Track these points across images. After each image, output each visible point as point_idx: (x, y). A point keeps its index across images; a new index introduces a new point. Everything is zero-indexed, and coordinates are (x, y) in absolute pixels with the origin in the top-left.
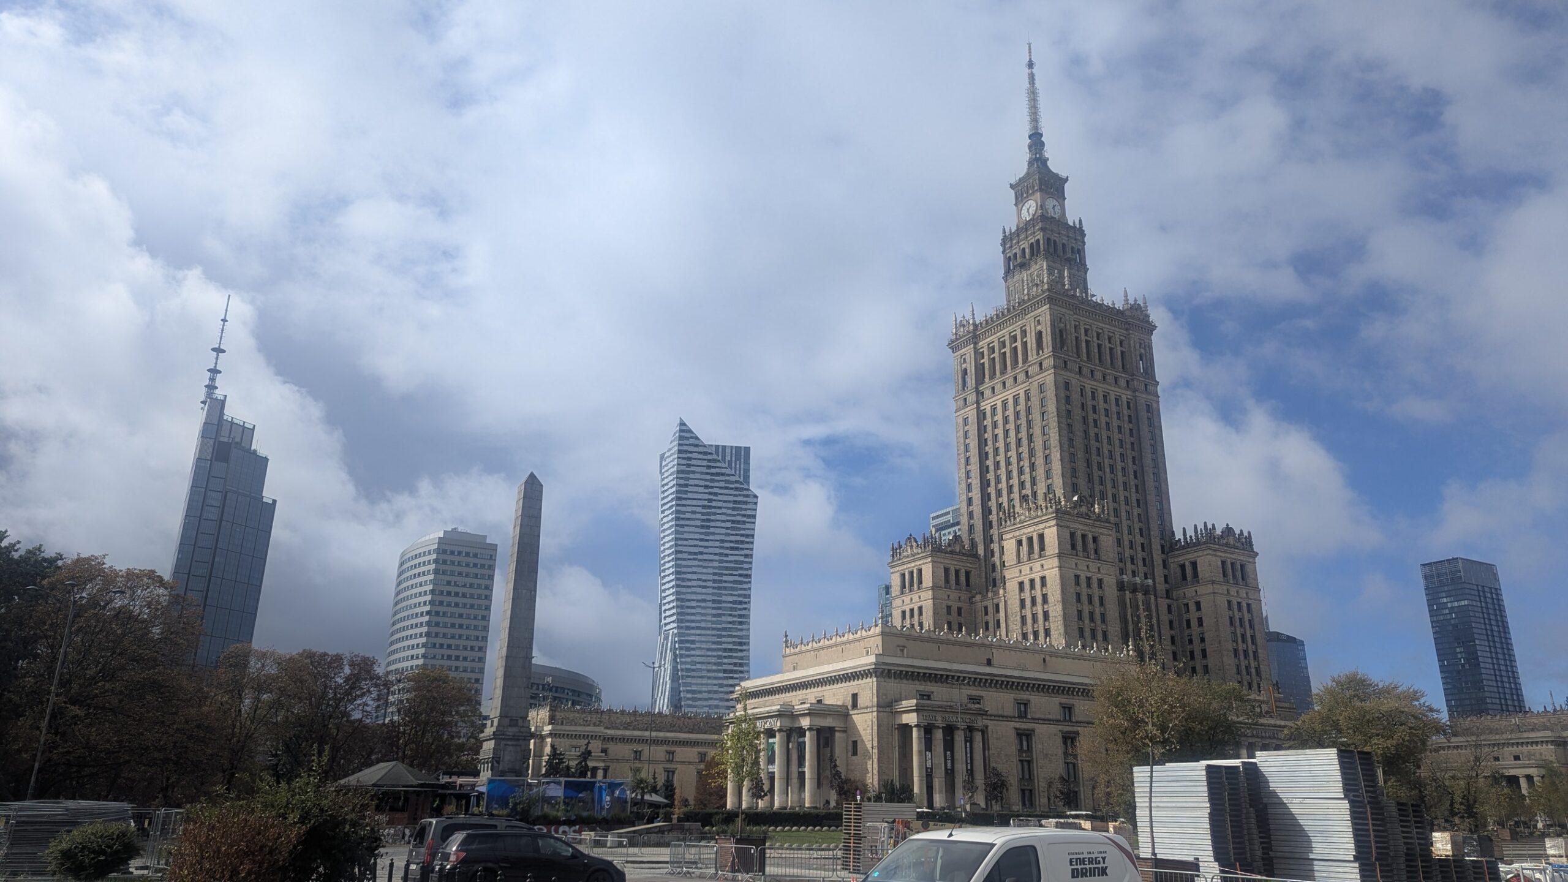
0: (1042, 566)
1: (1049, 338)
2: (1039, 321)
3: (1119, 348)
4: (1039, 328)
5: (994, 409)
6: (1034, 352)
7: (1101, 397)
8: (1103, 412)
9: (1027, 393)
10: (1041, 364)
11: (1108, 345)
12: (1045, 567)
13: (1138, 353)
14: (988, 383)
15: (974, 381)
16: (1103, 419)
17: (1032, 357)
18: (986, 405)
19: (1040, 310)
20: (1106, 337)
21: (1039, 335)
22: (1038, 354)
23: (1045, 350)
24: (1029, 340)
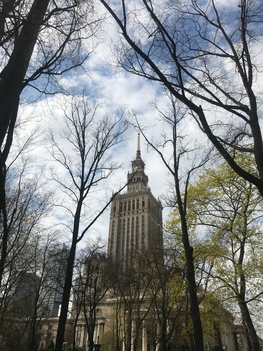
1: (147, 203)
2: (143, 198)
3: (157, 212)
4: (144, 200)
5: (124, 220)
6: (141, 206)
7: (154, 224)
8: (154, 228)
9: (137, 218)
10: (143, 210)
11: (155, 210)
13: (160, 215)
14: (123, 212)
15: (118, 210)
17: (140, 208)
18: (122, 218)
19: (144, 195)
21: (143, 202)
22: (143, 207)
23: (145, 207)
24: (140, 203)
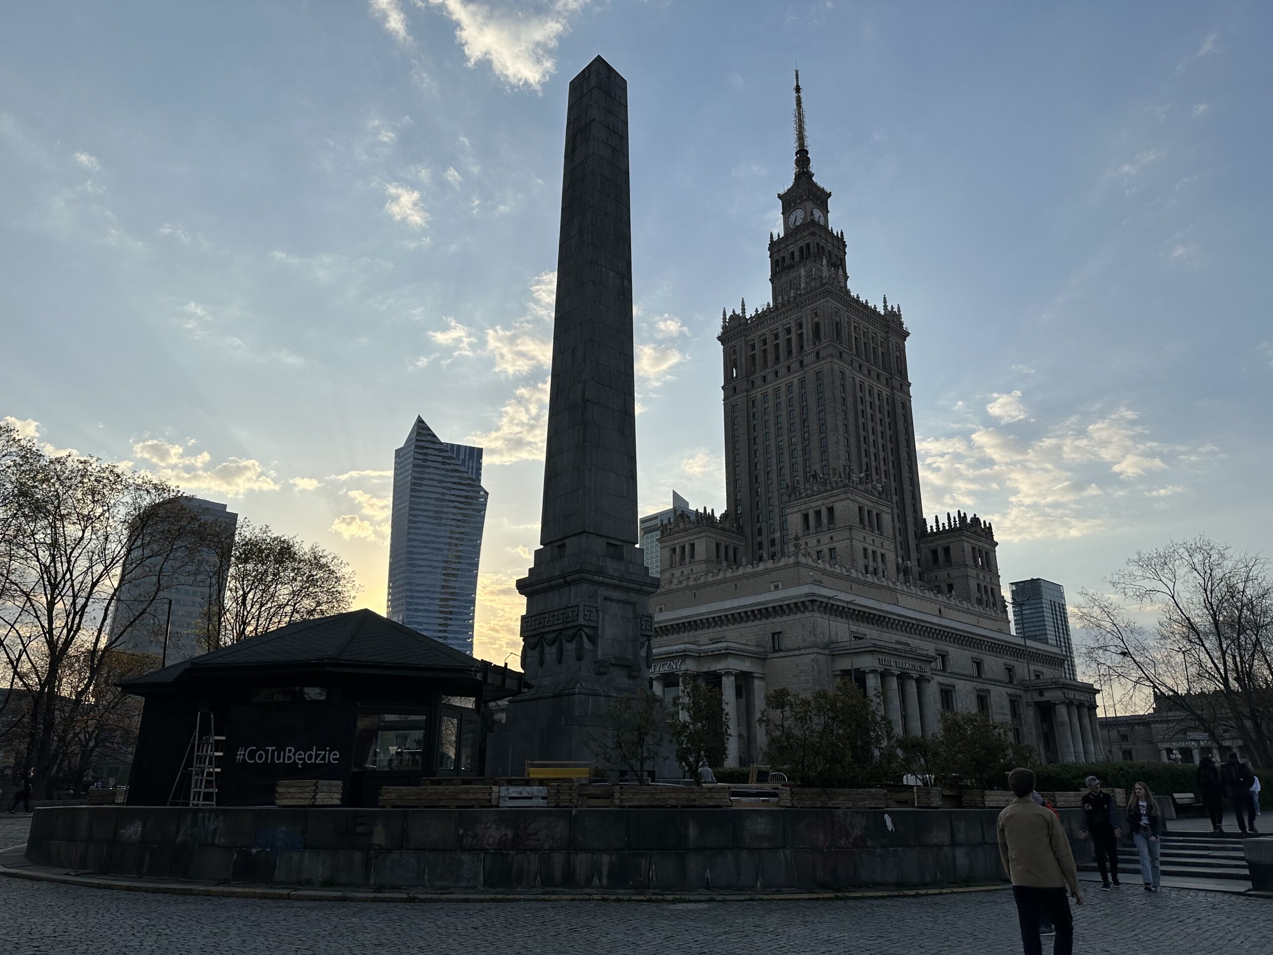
0: (832, 538)
2: (816, 314)
3: (880, 348)
4: (816, 319)
5: (765, 395)
6: (811, 342)
7: (867, 391)
8: (868, 404)
9: (802, 382)
10: (818, 354)
11: (872, 345)
12: (834, 539)
13: (895, 356)
14: (759, 374)
15: (744, 371)
16: (869, 411)
17: (808, 347)
18: (757, 393)
19: (818, 303)
20: (871, 337)
21: (816, 328)
22: (814, 344)
23: (823, 340)
24: (805, 331)
